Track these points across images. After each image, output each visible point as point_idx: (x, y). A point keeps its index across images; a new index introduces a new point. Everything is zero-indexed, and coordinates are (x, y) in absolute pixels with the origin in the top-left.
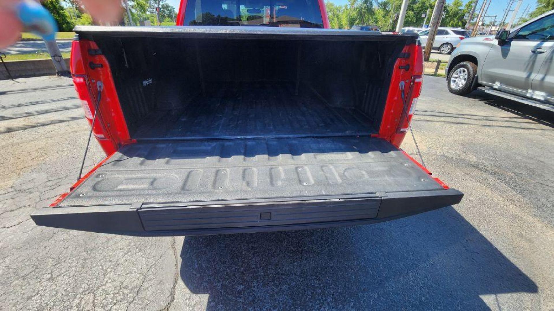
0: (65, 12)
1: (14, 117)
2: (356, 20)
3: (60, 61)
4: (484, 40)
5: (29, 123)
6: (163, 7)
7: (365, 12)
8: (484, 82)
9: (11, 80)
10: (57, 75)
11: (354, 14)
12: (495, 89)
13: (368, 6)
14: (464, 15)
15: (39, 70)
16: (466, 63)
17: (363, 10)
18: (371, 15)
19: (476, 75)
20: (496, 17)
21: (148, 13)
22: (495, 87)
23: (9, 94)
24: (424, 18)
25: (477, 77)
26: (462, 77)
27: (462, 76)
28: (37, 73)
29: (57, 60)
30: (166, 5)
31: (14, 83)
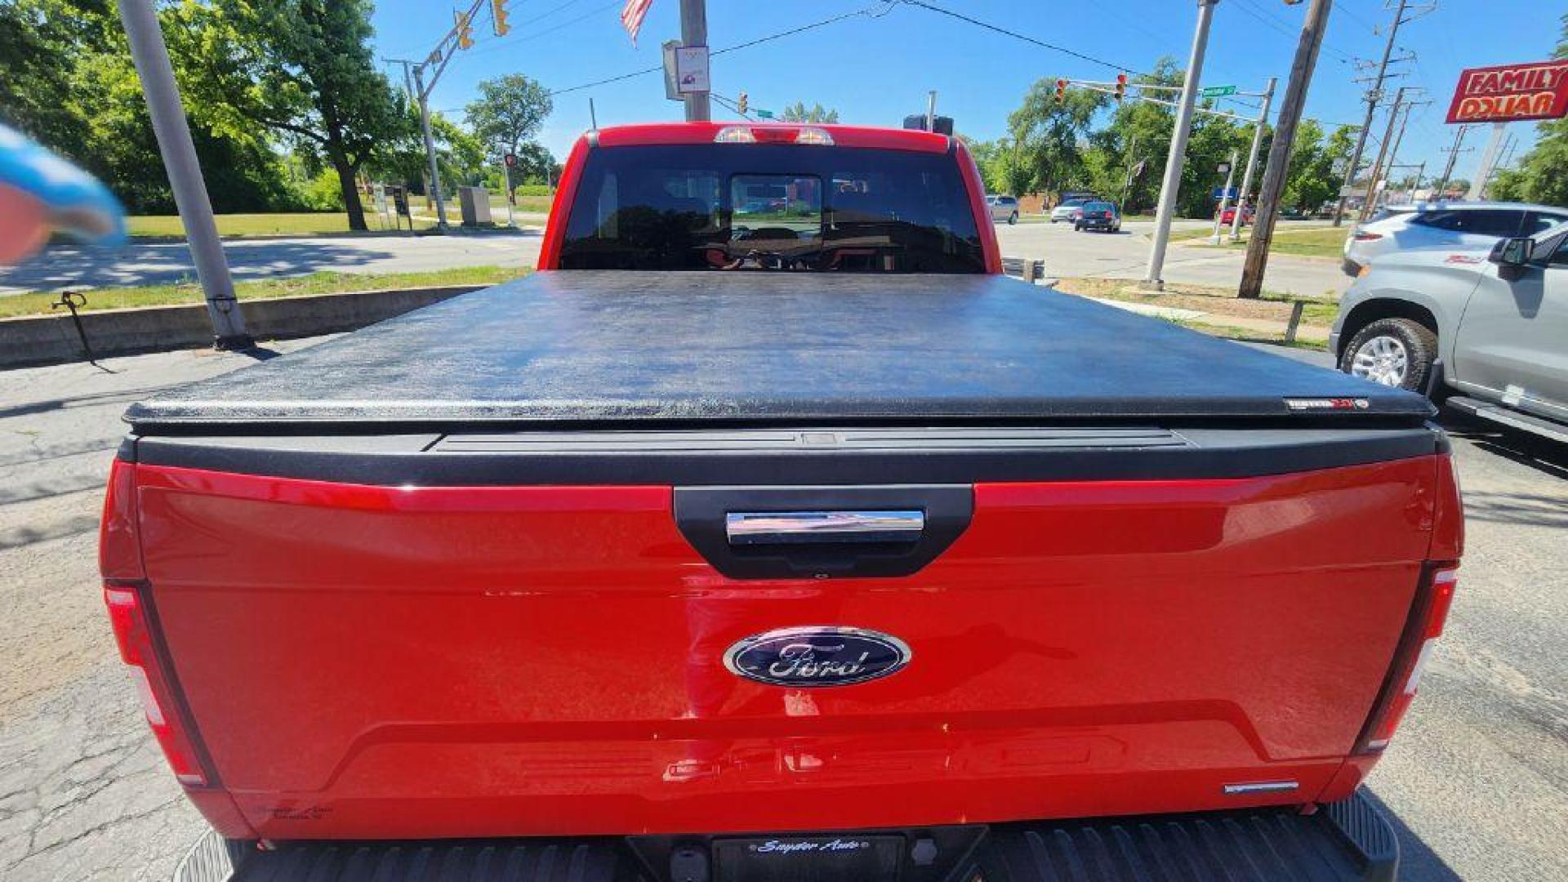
0: (278, 166)
1: (58, 490)
2: (1032, 176)
3: (230, 310)
4: (1447, 261)
5: (92, 513)
6: (524, 150)
7: (1055, 158)
8: (1466, 384)
9: (89, 363)
10: (215, 347)
11: (1027, 163)
12: (1506, 407)
13: (1061, 142)
14: (1331, 162)
15: (169, 334)
16: (1395, 322)
17: (1050, 153)
18: (1072, 163)
19: (1436, 362)
20: (1422, 166)
21: (486, 165)
22: (1506, 400)
23: (72, 407)
24: (1226, 175)
25: (1441, 367)
26: (1387, 363)
27: (1388, 359)
28: (163, 342)
29: (222, 309)
30: (533, 146)
31: (94, 374)
